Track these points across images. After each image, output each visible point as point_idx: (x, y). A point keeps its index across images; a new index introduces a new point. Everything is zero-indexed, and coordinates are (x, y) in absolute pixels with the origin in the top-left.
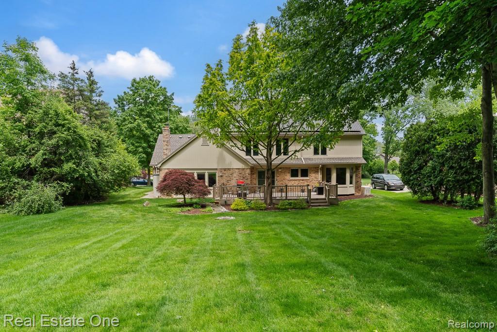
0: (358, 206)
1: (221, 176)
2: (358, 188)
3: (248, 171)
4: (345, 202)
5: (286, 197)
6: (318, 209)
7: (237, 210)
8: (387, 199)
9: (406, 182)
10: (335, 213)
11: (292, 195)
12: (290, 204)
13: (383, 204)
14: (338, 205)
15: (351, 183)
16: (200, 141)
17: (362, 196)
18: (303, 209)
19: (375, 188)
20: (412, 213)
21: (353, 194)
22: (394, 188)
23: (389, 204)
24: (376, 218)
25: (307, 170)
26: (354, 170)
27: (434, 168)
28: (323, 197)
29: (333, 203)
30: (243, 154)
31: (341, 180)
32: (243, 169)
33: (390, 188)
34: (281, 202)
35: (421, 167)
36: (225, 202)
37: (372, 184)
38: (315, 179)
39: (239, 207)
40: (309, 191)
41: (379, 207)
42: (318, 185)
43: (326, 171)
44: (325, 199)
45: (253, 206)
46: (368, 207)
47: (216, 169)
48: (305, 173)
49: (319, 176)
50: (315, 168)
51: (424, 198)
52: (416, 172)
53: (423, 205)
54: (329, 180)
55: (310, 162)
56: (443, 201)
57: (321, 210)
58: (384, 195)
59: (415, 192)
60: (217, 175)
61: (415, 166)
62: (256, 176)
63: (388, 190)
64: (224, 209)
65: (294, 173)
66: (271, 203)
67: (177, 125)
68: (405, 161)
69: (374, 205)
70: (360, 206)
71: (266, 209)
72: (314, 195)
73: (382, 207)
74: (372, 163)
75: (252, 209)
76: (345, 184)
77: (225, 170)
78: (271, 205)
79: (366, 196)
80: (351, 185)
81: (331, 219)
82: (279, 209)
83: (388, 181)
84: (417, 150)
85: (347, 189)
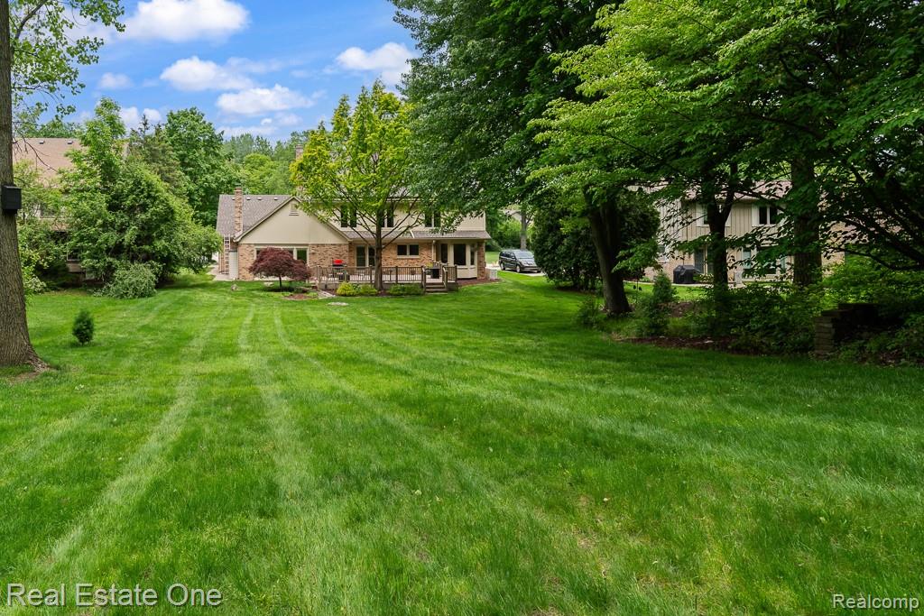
0: (482, 292)
1: (313, 254)
2: (481, 268)
3: (347, 248)
4: (466, 287)
5: (397, 280)
6: (436, 296)
7: (345, 295)
8: (517, 285)
9: (541, 265)
10: (455, 300)
11: (405, 278)
12: (403, 289)
13: (511, 290)
14: (457, 291)
15: (472, 263)
16: (288, 209)
17: (487, 279)
18: (418, 295)
19: (504, 269)
20: (542, 301)
21: (475, 278)
22: (528, 270)
23: (519, 290)
24: (501, 306)
25: (417, 246)
26: (476, 246)
27: (569, 248)
28: (440, 280)
29: (452, 289)
30: (337, 225)
31: (460, 260)
32: (340, 245)
33: (523, 270)
34: (393, 287)
35: (555, 246)
36: (326, 286)
37: (500, 263)
38: (428, 258)
39: (347, 292)
40: (424, 275)
41: (507, 294)
42: (431, 266)
43: (441, 248)
44: (442, 284)
45: (361, 291)
46: (493, 294)
47: (307, 245)
48: (414, 249)
49: (433, 254)
50: (428, 244)
51: (562, 284)
52: (550, 252)
53: (559, 292)
54: (445, 260)
55: (420, 236)
56: (582, 288)
57: (440, 296)
58: (515, 279)
59: (551, 276)
60: (308, 253)
61: (549, 244)
62: (355, 253)
63: (521, 272)
64: (328, 295)
65: (402, 250)
66: (381, 288)
67: (230, 177)
68: (537, 238)
69: (500, 292)
70: (484, 293)
71: (377, 295)
72: (429, 279)
73: (510, 294)
74: (502, 228)
75: (361, 294)
76: (465, 264)
77: (318, 245)
78: (382, 290)
79: (491, 281)
80: (473, 266)
81: (452, 306)
82: (391, 295)
83: (521, 260)
84: (549, 225)
85: (468, 271)
